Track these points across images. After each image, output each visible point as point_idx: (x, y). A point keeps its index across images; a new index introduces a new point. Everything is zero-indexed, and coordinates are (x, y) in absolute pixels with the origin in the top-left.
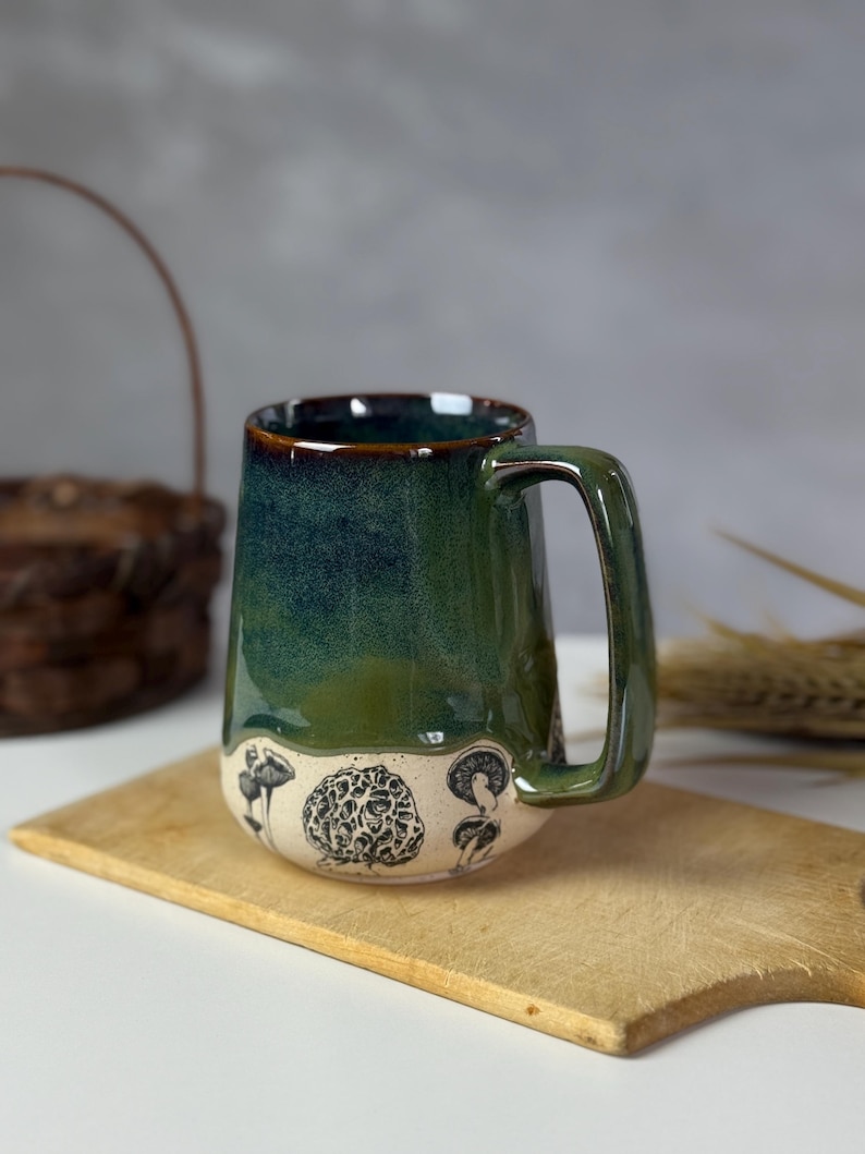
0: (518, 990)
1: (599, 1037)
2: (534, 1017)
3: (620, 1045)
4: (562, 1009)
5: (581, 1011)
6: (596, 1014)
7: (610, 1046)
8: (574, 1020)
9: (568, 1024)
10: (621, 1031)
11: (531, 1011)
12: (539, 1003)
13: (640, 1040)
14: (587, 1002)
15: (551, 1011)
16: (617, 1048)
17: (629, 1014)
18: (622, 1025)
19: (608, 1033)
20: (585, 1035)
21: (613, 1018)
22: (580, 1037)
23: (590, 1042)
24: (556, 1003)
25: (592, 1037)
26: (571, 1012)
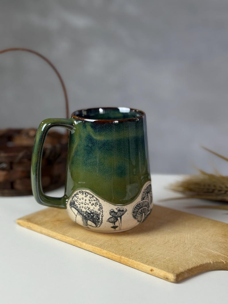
0: (148, 265)
2: (152, 272)
3: (175, 280)
4: (160, 270)
5: (165, 271)
6: (168, 272)
7: (172, 280)
8: (163, 273)
9: (161, 274)
10: (175, 276)
11: (152, 270)
12: (154, 268)
13: (180, 279)
14: (166, 268)
15: (157, 271)
16: (174, 281)
18: (175, 275)
19: (172, 277)
20: (166, 277)
21: (173, 273)
22: (164, 278)
23: (167, 279)
24: (158, 268)
25: (168, 277)
26: (162, 271)
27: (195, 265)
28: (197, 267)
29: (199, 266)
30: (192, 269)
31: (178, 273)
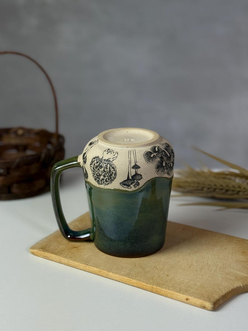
0: (183, 294)
1: (206, 306)
2: (188, 301)
3: (212, 308)
4: (196, 299)
5: (201, 300)
6: (204, 300)
7: (209, 308)
8: (199, 302)
9: (198, 303)
10: (212, 305)
11: (187, 299)
12: (189, 297)
13: (217, 306)
14: (201, 297)
15: (192, 299)
16: (211, 309)
17: (213, 300)
18: (212, 303)
19: (209, 305)
20: (203, 306)
21: (209, 301)
22: (201, 306)
23: (204, 308)
24: (194, 297)
25: (205, 306)
26: (198, 300)
27: (228, 290)
28: (230, 292)
29: (231, 291)
30: (225, 295)
31: (214, 301)
